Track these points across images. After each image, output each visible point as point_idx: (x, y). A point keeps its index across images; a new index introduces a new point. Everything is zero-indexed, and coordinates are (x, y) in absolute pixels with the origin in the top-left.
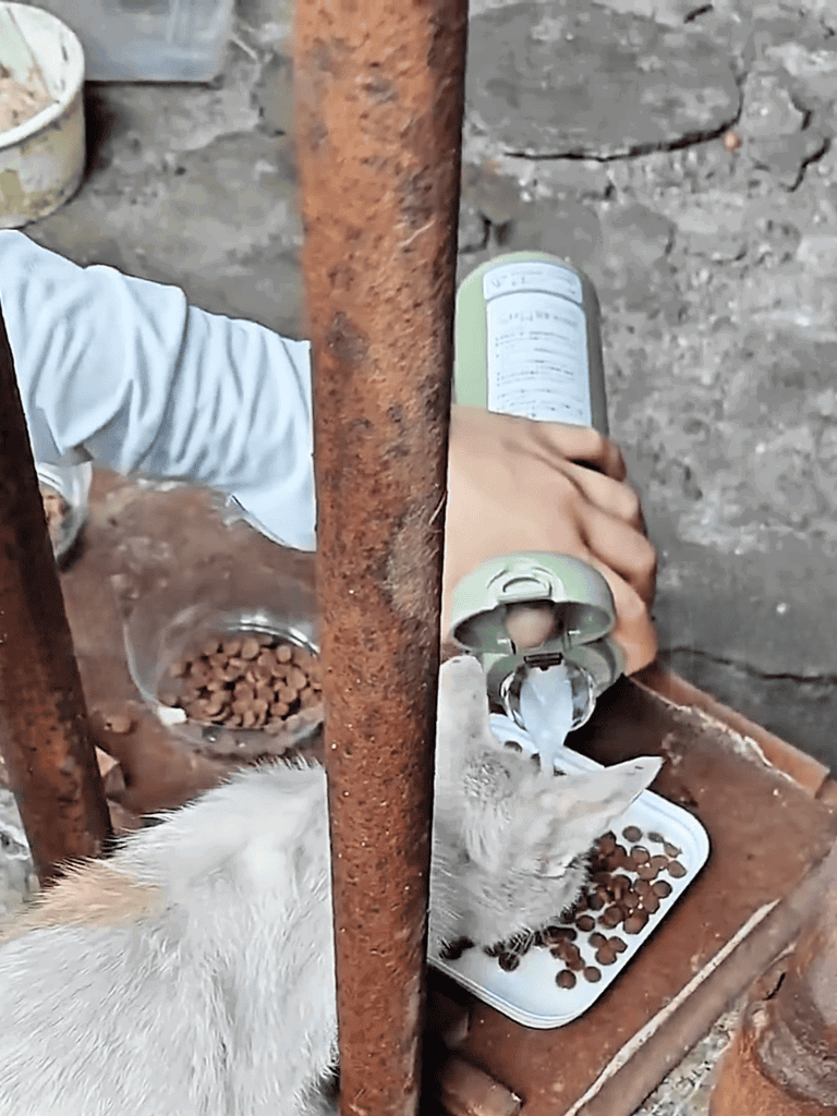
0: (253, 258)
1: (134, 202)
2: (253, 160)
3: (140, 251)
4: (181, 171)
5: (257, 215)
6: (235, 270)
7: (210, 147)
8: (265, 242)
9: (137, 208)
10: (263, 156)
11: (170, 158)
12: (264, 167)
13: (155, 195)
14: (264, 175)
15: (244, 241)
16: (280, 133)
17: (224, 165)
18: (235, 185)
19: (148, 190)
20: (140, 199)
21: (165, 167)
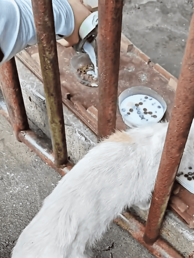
0: (152, 29)
1: (128, 14)
2: (155, 7)
3: (127, 24)
4: (139, 8)
5: (154, 19)
6: (147, 31)
7: (146, 4)
8: (155, 26)
9: (128, 15)
10: (157, 7)
11: (137, 5)
12: (157, 9)
13: (133, 13)
14: (157, 11)
15: (150, 25)
16: (161, 2)
17: (148, 8)
18: (150, 13)
19: (131, 11)
20: (129, 13)
21: (136, 7)
